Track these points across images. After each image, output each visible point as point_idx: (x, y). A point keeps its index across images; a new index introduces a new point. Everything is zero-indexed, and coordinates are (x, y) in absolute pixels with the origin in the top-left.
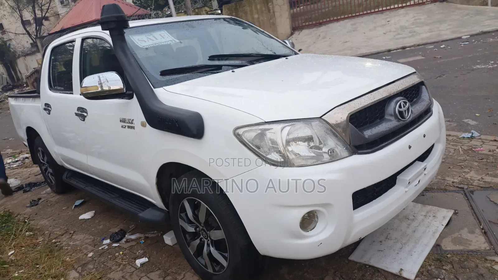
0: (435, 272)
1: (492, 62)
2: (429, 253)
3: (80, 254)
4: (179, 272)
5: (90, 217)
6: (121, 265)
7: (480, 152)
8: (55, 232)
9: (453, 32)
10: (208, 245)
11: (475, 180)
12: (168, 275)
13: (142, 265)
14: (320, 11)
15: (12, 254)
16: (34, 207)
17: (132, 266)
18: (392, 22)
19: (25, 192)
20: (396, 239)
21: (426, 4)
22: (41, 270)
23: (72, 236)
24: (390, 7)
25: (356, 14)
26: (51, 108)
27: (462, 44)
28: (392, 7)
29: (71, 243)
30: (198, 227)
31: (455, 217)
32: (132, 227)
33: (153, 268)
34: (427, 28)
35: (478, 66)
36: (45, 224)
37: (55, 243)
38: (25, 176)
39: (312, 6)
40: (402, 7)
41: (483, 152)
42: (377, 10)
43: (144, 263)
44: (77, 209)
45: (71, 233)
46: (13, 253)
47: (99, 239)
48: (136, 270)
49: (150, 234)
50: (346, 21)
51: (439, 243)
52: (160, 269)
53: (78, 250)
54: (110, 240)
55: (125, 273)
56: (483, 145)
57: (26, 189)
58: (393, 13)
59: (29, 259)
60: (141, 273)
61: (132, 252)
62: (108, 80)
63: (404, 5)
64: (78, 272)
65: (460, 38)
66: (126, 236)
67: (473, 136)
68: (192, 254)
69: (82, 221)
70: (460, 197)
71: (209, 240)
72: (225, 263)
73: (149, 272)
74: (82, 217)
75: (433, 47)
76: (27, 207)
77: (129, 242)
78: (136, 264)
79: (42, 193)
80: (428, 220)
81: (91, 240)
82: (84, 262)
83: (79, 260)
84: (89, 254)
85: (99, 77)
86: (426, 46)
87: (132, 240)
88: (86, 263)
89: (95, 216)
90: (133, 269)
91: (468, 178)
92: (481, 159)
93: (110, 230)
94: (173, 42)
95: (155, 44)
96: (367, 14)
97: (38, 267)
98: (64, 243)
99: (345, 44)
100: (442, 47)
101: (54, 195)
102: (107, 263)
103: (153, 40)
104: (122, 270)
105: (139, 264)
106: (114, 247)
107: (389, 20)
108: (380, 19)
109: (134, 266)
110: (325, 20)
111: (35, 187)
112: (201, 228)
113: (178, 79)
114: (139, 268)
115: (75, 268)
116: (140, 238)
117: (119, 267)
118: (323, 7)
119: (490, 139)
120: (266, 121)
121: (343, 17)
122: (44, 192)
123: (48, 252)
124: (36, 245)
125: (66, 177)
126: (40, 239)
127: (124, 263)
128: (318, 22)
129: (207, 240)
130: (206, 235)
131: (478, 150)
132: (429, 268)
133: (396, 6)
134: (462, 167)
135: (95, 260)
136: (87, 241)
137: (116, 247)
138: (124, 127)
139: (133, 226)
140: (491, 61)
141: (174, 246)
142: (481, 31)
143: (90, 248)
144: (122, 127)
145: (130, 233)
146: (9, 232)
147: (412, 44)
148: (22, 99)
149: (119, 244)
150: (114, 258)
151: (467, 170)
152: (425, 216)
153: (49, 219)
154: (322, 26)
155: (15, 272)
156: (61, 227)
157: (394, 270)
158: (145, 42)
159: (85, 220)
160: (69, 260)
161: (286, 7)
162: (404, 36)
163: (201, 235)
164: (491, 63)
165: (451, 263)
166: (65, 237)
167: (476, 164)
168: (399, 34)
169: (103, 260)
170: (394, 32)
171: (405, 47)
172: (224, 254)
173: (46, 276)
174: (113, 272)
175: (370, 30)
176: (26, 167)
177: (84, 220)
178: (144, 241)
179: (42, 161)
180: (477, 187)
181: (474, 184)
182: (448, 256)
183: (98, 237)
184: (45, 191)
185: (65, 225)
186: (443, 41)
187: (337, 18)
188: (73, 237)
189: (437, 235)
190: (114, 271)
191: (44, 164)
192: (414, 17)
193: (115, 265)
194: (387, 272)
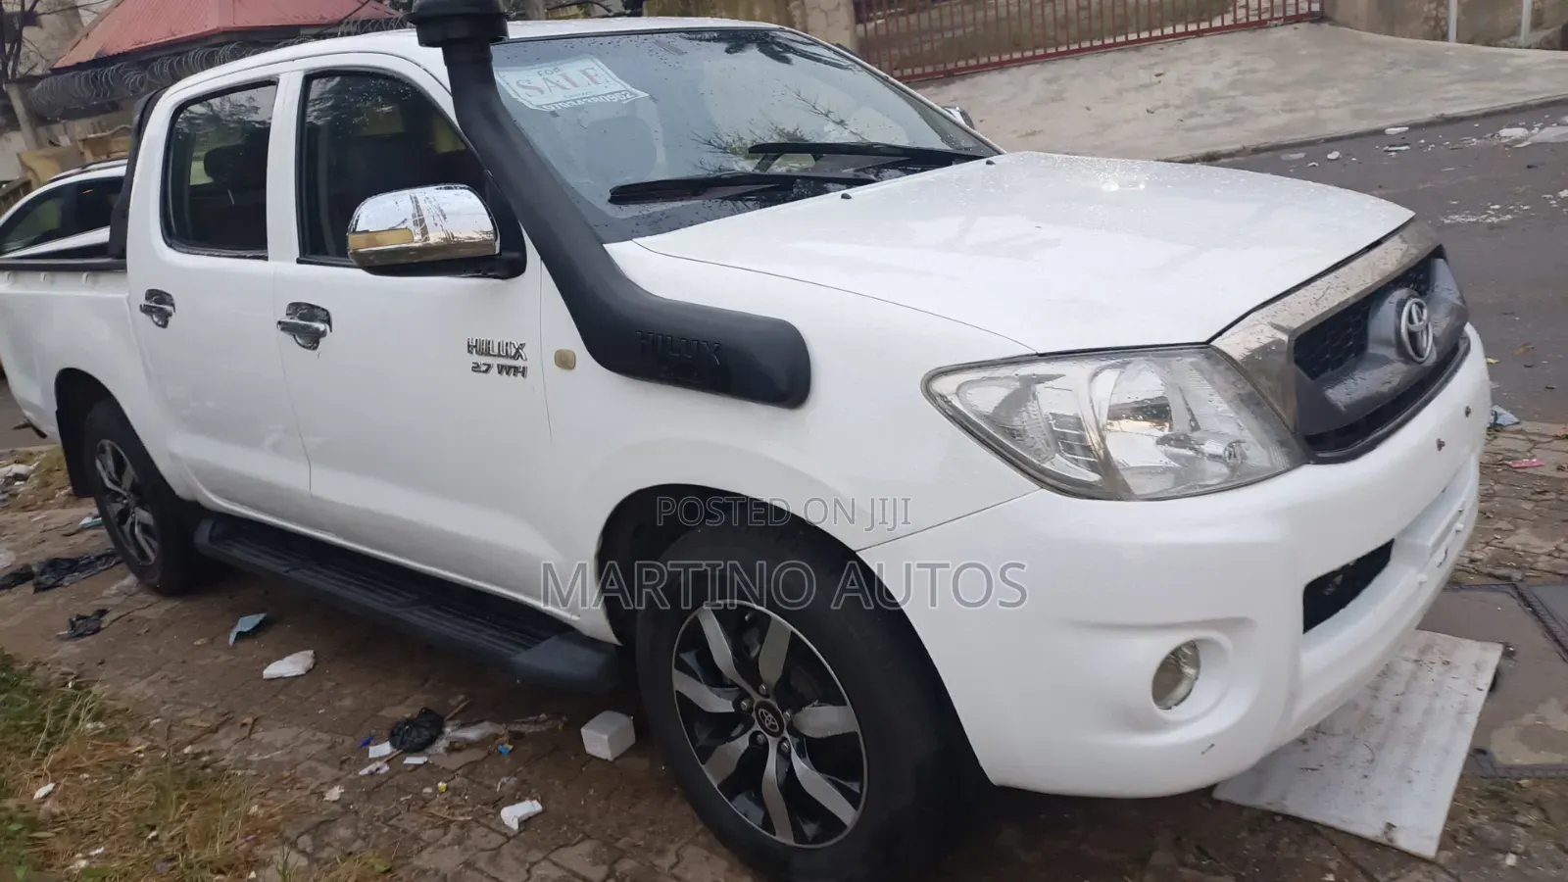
0: (1495, 833)
1: (1497, 207)
2: (1462, 776)
3: (297, 794)
4: (658, 844)
5: (303, 672)
6: (452, 826)
7: (1529, 471)
8: (189, 722)
9: (1357, 115)
10: (784, 755)
11: (1539, 555)
12: (623, 854)
13: (526, 823)
14: (937, 36)
15: (46, 796)
16: (88, 639)
17: (490, 828)
18: (1171, 76)
19: (40, 588)
20: (1347, 732)
21: (1269, 27)
22: (167, 846)
23: (250, 733)
24: (1162, 32)
25: (1057, 49)
26: (173, 305)
27: (1391, 151)
28: (1169, 31)
29: (254, 757)
30: (747, 696)
31: (1510, 664)
32: (458, 700)
33: (566, 832)
34: (1277, 99)
35: (1458, 218)
36: (143, 694)
37: (197, 756)
38: (26, 538)
39: (913, 18)
40: (1199, 33)
41: (1540, 472)
42: (1121, 39)
43: (530, 818)
44: (246, 646)
45: (244, 725)
46: (50, 793)
47: (349, 741)
48: (508, 841)
49: (524, 723)
50: (1027, 69)
51: (1481, 745)
52: (589, 837)
53: (286, 778)
54: (393, 745)
55: (470, 853)
56: (1534, 451)
57: (43, 579)
58: (1173, 50)
59: (116, 811)
60: (527, 851)
61: (479, 783)
62: (445, 212)
63: (1204, 25)
64: (303, 852)
65: (1380, 132)
66: (448, 730)
67: (1498, 422)
68: (716, 787)
69: (273, 683)
70: (1504, 603)
71: (785, 739)
72: (846, 813)
73: (554, 847)
74: (274, 670)
75: (1301, 155)
76: (63, 639)
77: (459, 750)
78: (501, 819)
79: (106, 593)
80: (1432, 675)
81: (322, 747)
82: (315, 819)
83: (295, 811)
84: (325, 792)
85: (415, 201)
86: (1279, 152)
87: (470, 745)
88: (322, 823)
89: (318, 666)
90: (498, 839)
91: (1514, 550)
92: (1540, 493)
93: (382, 713)
94: (628, 96)
95: (575, 101)
96: (1092, 49)
97: (155, 838)
98: (228, 757)
99: (1031, 138)
100: (1330, 156)
101: (153, 599)
102: (399, 820)
103: (565, 88)
104: (459, 841)
105: (516, 820)
106: (410, 768)
107: (1162, 72)
108: (1133, 67)
109: (498, 829)
110: (962, 64)
111: (76, 574)
112: (757, 699)
113: (667, 217)
114: (514, 836)
115: (288, 839)
116: (496, 736)
117: (445, 834)
118: (947, 22)
119: (1553, 434)
120: (1040, 352)
121: (1017, 55)
122: (114, 589)
123: (183, 787)
124: (130, 764)
125: (211, 538)
126: (138, 745)
127: (462, 818)
128: (940, 67)
129: (778, 739)
130: (776, 723)
131: (1523, 465)
132: (1472, 821)
133: (1180, 29)
134: (1488, 514)
135: (356, 813)
136: (313, 749)
137: (417, 767)
138: (484, 368)
139: (461, 697)
140: (1493, 205)
141: (618, 763)
142: (1438, 113)
143: (327, 772)
144: (476, 368)
145: (458, 721)
146: (24, 723)
147: (1238, 146)
148: (42, 274)
149: (425, 759)
150: (421, 803)
151: (1503, 525)
152: (1416, 661)
153: (154, 676)
154: (953, 82)
155: (73, 854)
156: (205, 704)
157: (1369, 827)
158: (542, 92)
159: (287, 682)
160: (261, 812)
161: (845, 15)
162: (1208, 119)
163: (756, 722)
164: (1494, 210)
165: (1537, 804)
166: (227, 735)
167: (1528, 506)
168: (1193, 115)
169: (381, 810)
170: (1178, 107)
171: (1214, 153)
172: (848, 785)
173: (192, 868)
174: (430, 849)
175: (1105, 99)
176: (24, 508)
177: (283, 681)
178: (511, 747)
179: (109, 485)
180: (1550, 575)
181: (1540, 565)
182: (1521, 782)
183: (345, 737)
184: (114, 587)
185: (216, 696)
186: (1329, 140)
187: (1000, 58)
188: (256, 736)
189: (1472, 720)
190: (429, 844)
191: (118, 494)
192: (1238, 63)
193: (429, 826)
194: (1343, 832)
